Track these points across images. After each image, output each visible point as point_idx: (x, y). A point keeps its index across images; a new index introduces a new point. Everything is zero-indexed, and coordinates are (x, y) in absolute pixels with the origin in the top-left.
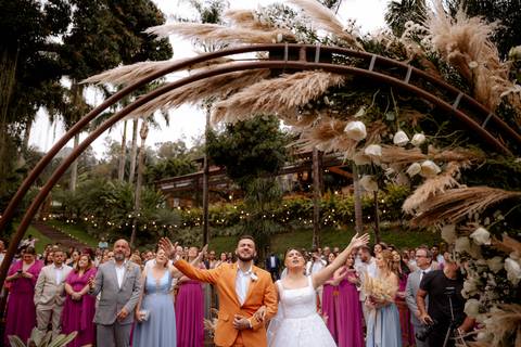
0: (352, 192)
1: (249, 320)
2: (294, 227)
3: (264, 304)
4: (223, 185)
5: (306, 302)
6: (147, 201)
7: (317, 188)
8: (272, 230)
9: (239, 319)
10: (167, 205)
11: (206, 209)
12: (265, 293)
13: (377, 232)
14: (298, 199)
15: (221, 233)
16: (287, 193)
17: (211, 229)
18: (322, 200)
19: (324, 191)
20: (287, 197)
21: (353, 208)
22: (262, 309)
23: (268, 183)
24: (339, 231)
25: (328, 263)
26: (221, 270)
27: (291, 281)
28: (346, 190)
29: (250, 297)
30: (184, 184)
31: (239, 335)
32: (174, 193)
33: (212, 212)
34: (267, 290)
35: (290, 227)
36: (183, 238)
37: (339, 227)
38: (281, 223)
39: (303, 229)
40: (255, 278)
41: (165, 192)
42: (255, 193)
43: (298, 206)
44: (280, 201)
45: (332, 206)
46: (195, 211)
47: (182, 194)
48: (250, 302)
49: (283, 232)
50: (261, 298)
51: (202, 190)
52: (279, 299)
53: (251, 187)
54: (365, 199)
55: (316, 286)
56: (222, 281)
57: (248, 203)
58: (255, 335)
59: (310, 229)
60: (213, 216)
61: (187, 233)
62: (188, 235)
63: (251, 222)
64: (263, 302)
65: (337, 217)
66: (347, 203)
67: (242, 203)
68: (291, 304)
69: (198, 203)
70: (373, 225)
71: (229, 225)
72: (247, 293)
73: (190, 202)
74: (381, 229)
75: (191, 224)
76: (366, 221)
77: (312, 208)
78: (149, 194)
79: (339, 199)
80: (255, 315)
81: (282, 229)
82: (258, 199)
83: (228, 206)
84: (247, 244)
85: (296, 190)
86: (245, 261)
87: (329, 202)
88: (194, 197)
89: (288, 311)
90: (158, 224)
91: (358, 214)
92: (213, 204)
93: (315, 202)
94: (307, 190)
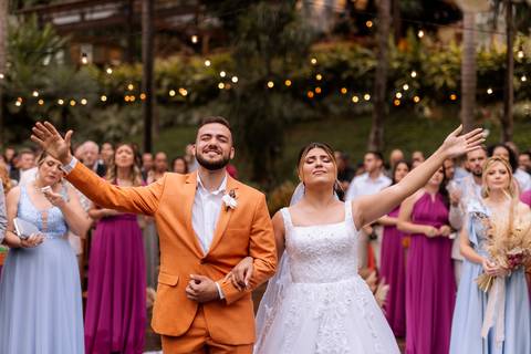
0: (459, 38)
1: (218, 285)
2: (334, 109)
3: (249, 254)
4: (187, 18)
5: (338, 251)
6: (22, 48)
7: (385, 26)
8: (287, 113)
9: (198, 282)
10: (67, 58)
11: (149, 68)
12: (253, 232)
13: (505, 124)
14: (344, 50)
15: (180, 118)
16: (321, 37)
17: (161, 112)
18: (395, 53)
19: (401, 35)
20: (321, 46)
21: (459, 72)
22: (246, 263)
23: (281, 15)
24: (425, 120)
25: (394, 182)
26: (163, 188)
27: (310, 209)
28: (447, 34)
29: (221, 240)
30: (101, 14)
31: (199, 312)
32: (80, 33)
33: (163, 75)
34: (257, 226)
35: (325, 110)
36: (103, 127)
37: (427, 112)
38: (306, 100)
39: (351, 114)
40: (232, 202)
41: (62, 30)
42: (253, 35)
43: (343, 65)
44: (306, 54)
45: (416, 65)
46: (125, 71)
47: (99, 36)
48: (222, 250)
49: (309, 120)
50: (241, 242)
51: (139, 27)
52: (282, 245)
53: (246, 22)
54: (487, 54)
55: (361, 222)
56: (164, 210)
57: (237, 57)
58: (231, 313)
59: (365, 114)
60: (166, 82)
61: (111, 119)
62: (113, 121)
63: (244, 98)
64: (248, 250)
65: (425, 90)
66: (447, 62)
67: (224, 56)
68: (307, 255)
69: (132, 55)
70: (500, 109)
71: (198, 103)
72: (216, 232)
73: (115, 53)
74: (516, 118)
75: (116, 98)
76: (483, 100)
77: (373, 70)
78: (26, 34)
79: (430, 52)
80: (231, 276)
81: (308, 113)
82: (258, 48)
83: (196, 61)
84: (214, 134)
85: (341, 30)
86: (212, 168)
87: (409, 57)
88: (124, 43)
89: (301, 268)
90: (46, 97)
91: (468, 84)
92: (165, 56)
93: (379, 57)
94: (364, 32)
